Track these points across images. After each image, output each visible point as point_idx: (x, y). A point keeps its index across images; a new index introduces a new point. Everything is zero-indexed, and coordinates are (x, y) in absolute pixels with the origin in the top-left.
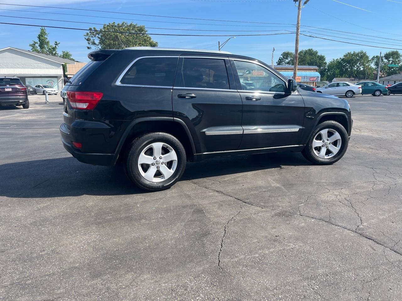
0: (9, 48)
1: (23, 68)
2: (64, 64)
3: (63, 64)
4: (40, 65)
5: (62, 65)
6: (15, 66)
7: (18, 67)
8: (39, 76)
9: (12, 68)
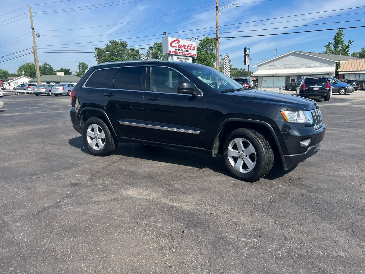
0: (293, 52)
1: (301, 68)
2: (338, 61)
3: (336, 61)
4: (315, 64)
5: (336, 63)
6: (295, 67)
7: (298, 67)
8: (313, 74)
9: (292, 68)
